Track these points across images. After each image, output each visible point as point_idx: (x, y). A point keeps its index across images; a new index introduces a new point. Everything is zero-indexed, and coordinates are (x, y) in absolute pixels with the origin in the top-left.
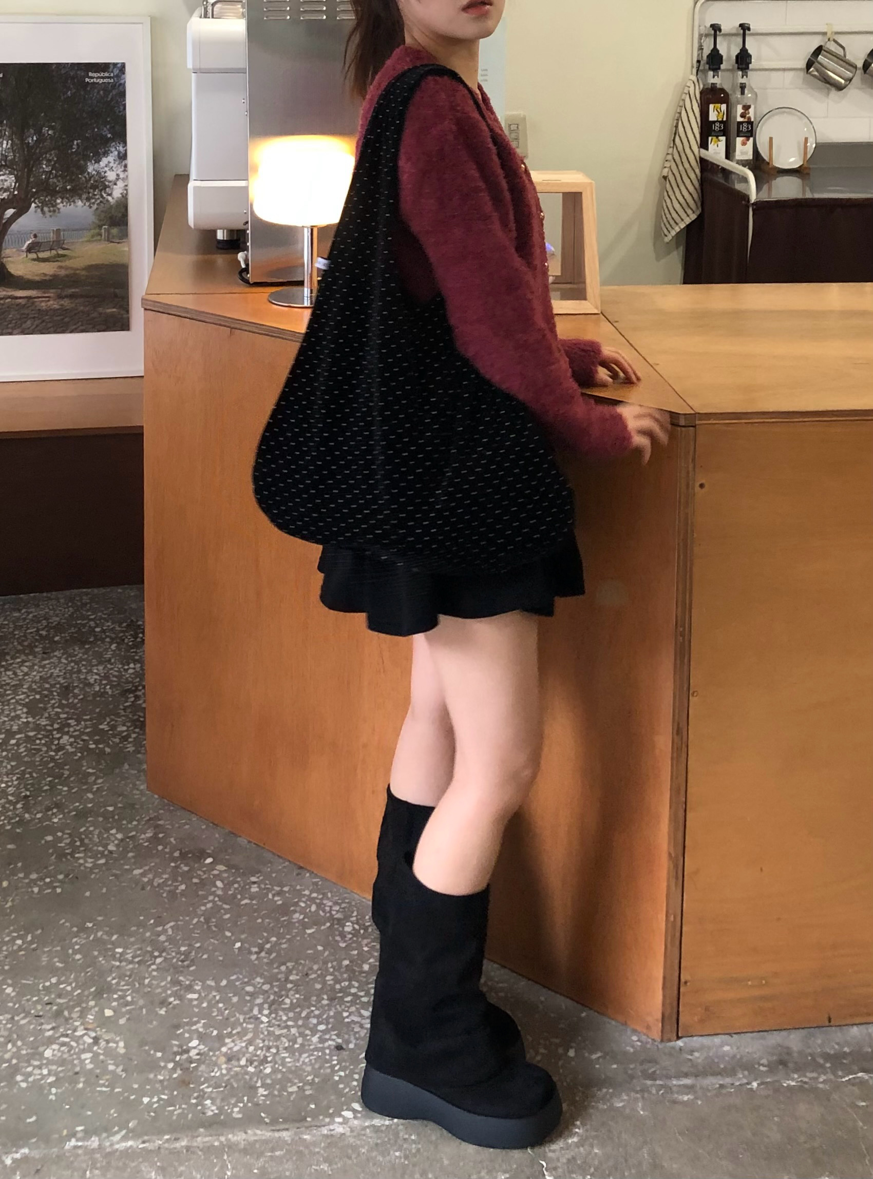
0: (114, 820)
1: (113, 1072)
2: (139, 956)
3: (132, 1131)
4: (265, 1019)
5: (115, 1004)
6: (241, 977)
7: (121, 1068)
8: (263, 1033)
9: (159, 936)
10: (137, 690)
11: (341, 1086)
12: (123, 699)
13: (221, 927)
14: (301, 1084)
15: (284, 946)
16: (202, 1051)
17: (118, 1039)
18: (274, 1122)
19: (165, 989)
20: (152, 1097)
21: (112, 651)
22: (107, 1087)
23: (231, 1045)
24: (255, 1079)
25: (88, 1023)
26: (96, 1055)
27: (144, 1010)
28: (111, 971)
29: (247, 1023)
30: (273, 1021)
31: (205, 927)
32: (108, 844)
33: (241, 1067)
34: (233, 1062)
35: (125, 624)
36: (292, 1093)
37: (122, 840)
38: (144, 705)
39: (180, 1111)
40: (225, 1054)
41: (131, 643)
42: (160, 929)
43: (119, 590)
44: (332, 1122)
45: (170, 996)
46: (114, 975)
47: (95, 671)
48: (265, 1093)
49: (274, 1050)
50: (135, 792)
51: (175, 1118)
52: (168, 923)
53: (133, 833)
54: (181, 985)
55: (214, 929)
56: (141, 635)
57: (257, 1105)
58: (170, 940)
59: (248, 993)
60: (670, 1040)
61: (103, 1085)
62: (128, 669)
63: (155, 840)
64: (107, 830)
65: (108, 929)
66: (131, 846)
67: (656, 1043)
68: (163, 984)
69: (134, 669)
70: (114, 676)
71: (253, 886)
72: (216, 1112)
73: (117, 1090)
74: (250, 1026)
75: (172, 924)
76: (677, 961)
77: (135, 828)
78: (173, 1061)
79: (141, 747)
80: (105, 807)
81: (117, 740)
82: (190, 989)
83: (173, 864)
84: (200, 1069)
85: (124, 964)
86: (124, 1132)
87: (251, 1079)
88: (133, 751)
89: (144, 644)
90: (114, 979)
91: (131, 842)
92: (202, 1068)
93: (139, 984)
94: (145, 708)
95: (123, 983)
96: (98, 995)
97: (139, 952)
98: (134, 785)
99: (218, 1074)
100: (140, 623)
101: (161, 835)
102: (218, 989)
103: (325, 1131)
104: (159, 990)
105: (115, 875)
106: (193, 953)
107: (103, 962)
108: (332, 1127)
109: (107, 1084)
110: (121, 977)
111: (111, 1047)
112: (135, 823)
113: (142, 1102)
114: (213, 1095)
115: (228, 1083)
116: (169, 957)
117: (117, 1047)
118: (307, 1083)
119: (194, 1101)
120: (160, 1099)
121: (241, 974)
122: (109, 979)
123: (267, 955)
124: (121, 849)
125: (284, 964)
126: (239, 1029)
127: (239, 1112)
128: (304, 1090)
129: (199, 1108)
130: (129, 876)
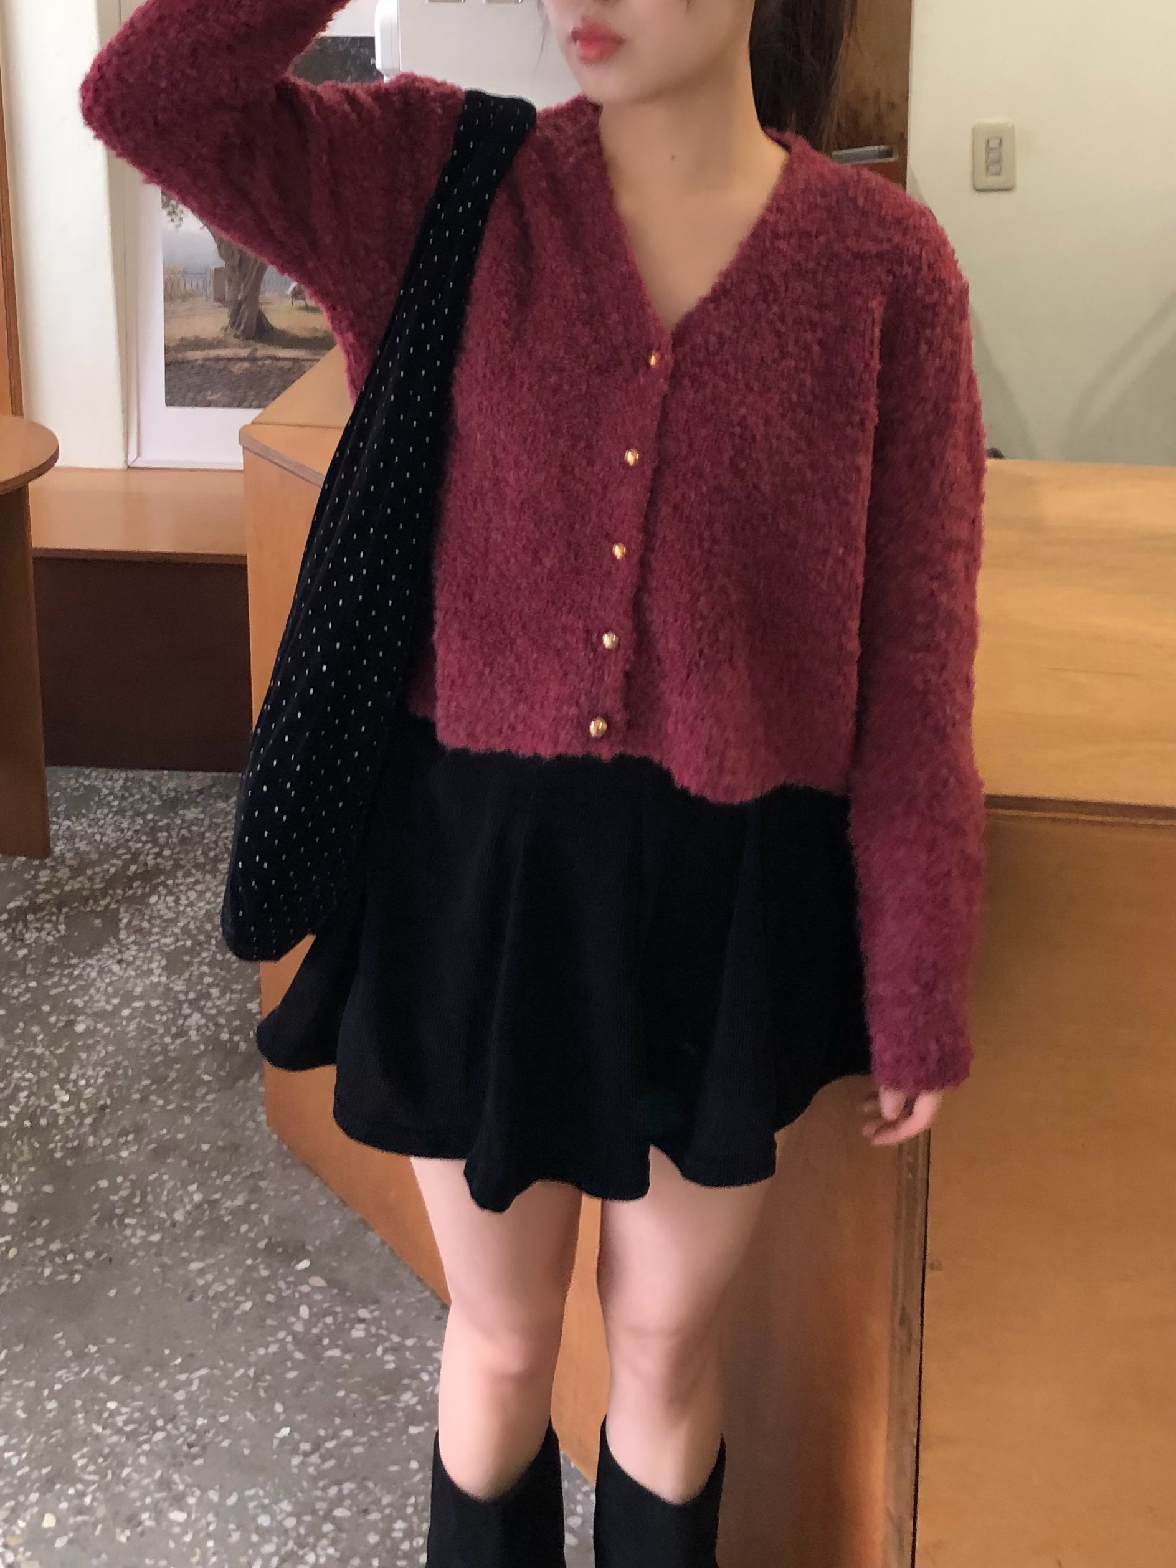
0: (202, 1169)
2: (135, 1422)
5: (65, 1505)
6: (262, 1493)
9: (177, 1391)
13: (274, 1394)
15: (356, 1450)
19: (144, 1493)
25: (13, 1534)
27: (100, 1527)
28: (83, 1443)
31: (250, 1387)
32: (174, 1210)
37: (199, 1206)
42: (184, 1377)
45: (145, 1508)
50: (249, 1124)
52: (198, 1369)
53: (217, 1196)
54: (169, 1490)
58: (190, 1401)
63: (242, 1213)
64: (185, 1185)
65: (113, 1362)
66: (205, 1219)
68: (146, 1481)
77: (224, 1187)
80: (199, 1142)
82: (178, 1501)
83: (249, 1262)
85: (108, 1432)
90: (83, 1457)
91: (208, 1211)
93: (114, 1473)
95: (91, 1468)
96: (48, 1484)
97: (136, 1415)
98: (253, 1112)
101: (253, 1207)
102: (219, 1510)
104: (134, 1494)
105: (162, 1265)
106: (211, 1434)
107: (81, 1422)
110: (94, 1456)
112: (228, 1178)
116: (175, 1432)
121: (264, 1488)
122: (76, 1456)
123: (320, 1461)
124: (190, 1221)
125: (339, 1483)
130: (181, 1272)
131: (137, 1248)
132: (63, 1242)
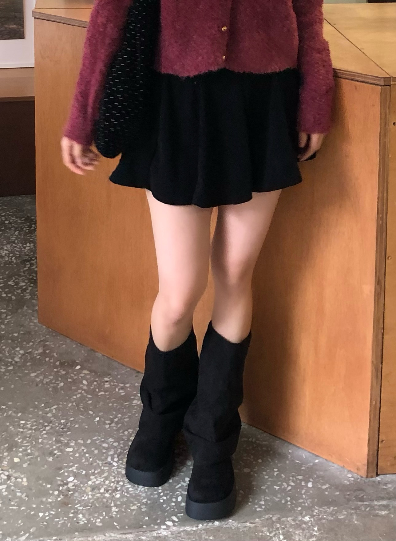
0: (18, 342)
1: (20, 498)
2: (35, 425)
3: (33, 534)
4: (115, 464)
5: (20, 454)
6: (100, 438)
7: (24, 495)
8: (114, 473)
9: (47, 414)
10: (31, 260)
11: (165, 506)
12: (23, 266)
13: (86, 408)
14: (139, 505)
15: (126, 420)
16: (76, 484)
17: (23, 476)
18: (123, 528)
19: (52, 445)
20: (44, 513)
21: (16, 235)
22: (16, 506)
23: (94, 480)
24: (110, 502)
25: (4, 466)
26: (9, 487)
27: (39, 458)
28: (17, 435)
29: (105, 467)
30: (121, 465)
31: (76, 408)
32: (14, 357)
33: (101, 494)
34: (95, 491)
35: (23, 219)
36: (134, 510)
37: (23, 355)
38: (36, 269)
39: (63, 521)
40: (91, 486)
41: (27, 231)
42: (48, 409)
43: (20, 198)
44: (159, 528)
45: (55, 450)
46: (19, 437)
47: (6, 248)
48: (117, 510)
49: (121, 483)
50: (31, 324)
51: (59, 526)
52: (53, 406)
53: (30, 350)
54: (61, 443)
55: (82, 409)
56: (33, 226)
57: (112, 517)
58: (54, 416)
59: (104, 448)
60: (372, 477)
61: (14, 505)
62: (26, 247)
63: (43, 354)
64: (14, 348)
65: (14, 409)
66: (29, 358)
67: (363, 479)
68: (50, 442)
69: (29, 246)
70: (17, 251)
71: (106, 383)
72: (86, 522)
73: (23, 508)
74: (105, 468)
75: (55, 407)
76: (377, 429)
77: (31, 347)
78: (58, 490)
79: (35, 296)
80: (13, 333)
81: (19, 291)
82: (67, 445)
83: (55, 370)
84: (75, 495)
85: (25, 430)
86: (27, 535)
87: (107, 501)
88: (30, 298)
89: (36, 231)
90: (19, 439)
91: (29, 356)
92: (76, 494)
93: (35, 442)
94: (37, 271)
95: (25, 442)
96: (10, 449)
97: (35, 423)
98: (31, 319)
99: (86, 498)
100: (32, 218)
101: (47, 351)
102: (85, 445)
103: (155, 534)
104: (48, 446)
105: (19, 377)
106: (69, 424)
107: (13, 429)
108: (159, 532)
109: (16, 504)
110: (24, 438)
111: (18, 481)
112: (31, 344)
113: (39, 516)
114: (84, 512)
115: (92, 503)
116: (54, 426)
117: (22, 481)
118: (143, 504)
119: (71, 515)
120: (50, 514)
121: (100, 437)
122: (16, 439)
123: (116, 425)
124: (23, 360)
125: (127, 430)
126: (99, 470)
127: (100, 522)
128: (141, 508)
129: (75, 519)
130: (28, 377)
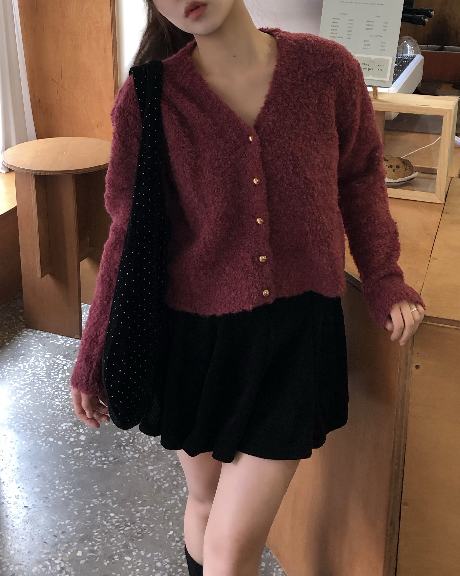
5: (86, 549)
6: (160, 554)
9: (137, 513)
13: (170, 518)
19: (118, 548)
25: (66, 556)
27: (98, 558)
28: (98, 527)
31: (163, 515)
32: (145, 446)
37: (153, 446)
42: (141, 508)
45: (116, 554)
52: (146, 506)
54: (127, 548)
55: (166, 518)
58: (141, 517)
65: (115, 499)
68: (119, 544)
82: (129, 553)
83: (170, 469)
85: (108, 524)
90: (97, 532)
93: (107, 540)
95: (99, 536)
96: (82, 540)
97: (120, 520)
102: (144, 558)
104: (114, 548)
105: (138, 466)
106: (147, 530)
107: (99, 519)
110: (101, 532)
116: (134, 528)
122: (94, 531)
124: (150, 451)
131: (129, 458)
132: (101, 453)
